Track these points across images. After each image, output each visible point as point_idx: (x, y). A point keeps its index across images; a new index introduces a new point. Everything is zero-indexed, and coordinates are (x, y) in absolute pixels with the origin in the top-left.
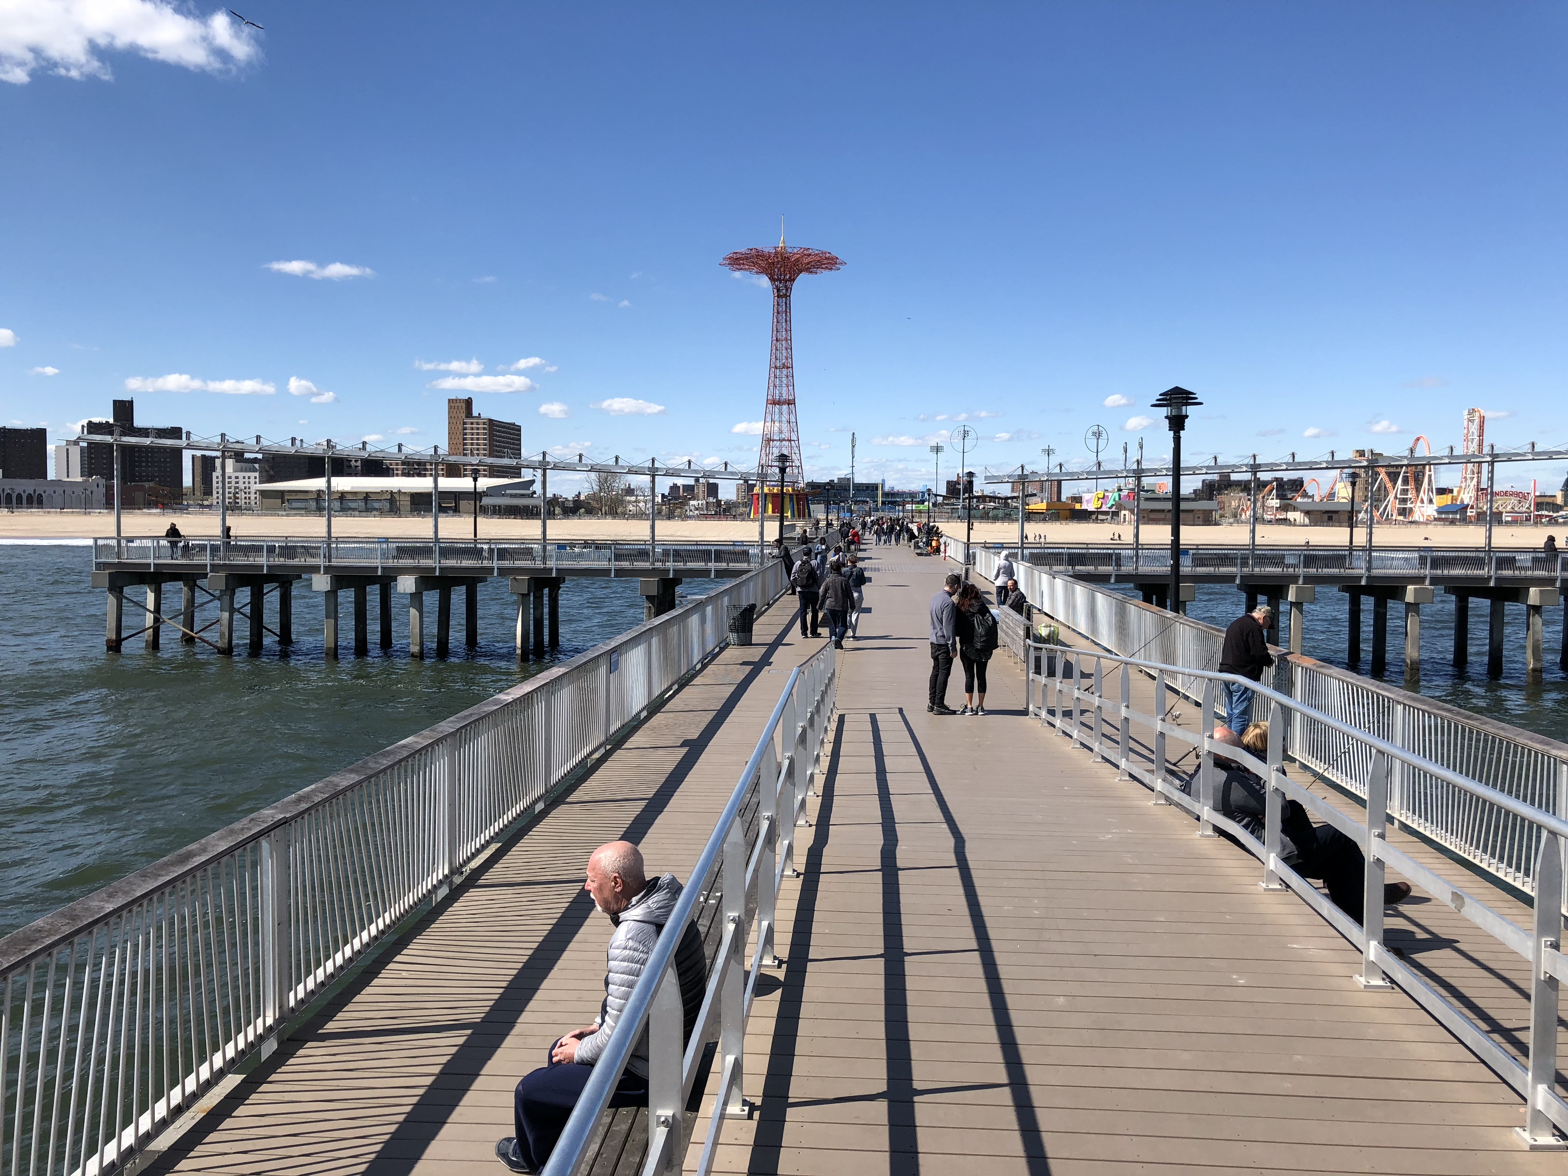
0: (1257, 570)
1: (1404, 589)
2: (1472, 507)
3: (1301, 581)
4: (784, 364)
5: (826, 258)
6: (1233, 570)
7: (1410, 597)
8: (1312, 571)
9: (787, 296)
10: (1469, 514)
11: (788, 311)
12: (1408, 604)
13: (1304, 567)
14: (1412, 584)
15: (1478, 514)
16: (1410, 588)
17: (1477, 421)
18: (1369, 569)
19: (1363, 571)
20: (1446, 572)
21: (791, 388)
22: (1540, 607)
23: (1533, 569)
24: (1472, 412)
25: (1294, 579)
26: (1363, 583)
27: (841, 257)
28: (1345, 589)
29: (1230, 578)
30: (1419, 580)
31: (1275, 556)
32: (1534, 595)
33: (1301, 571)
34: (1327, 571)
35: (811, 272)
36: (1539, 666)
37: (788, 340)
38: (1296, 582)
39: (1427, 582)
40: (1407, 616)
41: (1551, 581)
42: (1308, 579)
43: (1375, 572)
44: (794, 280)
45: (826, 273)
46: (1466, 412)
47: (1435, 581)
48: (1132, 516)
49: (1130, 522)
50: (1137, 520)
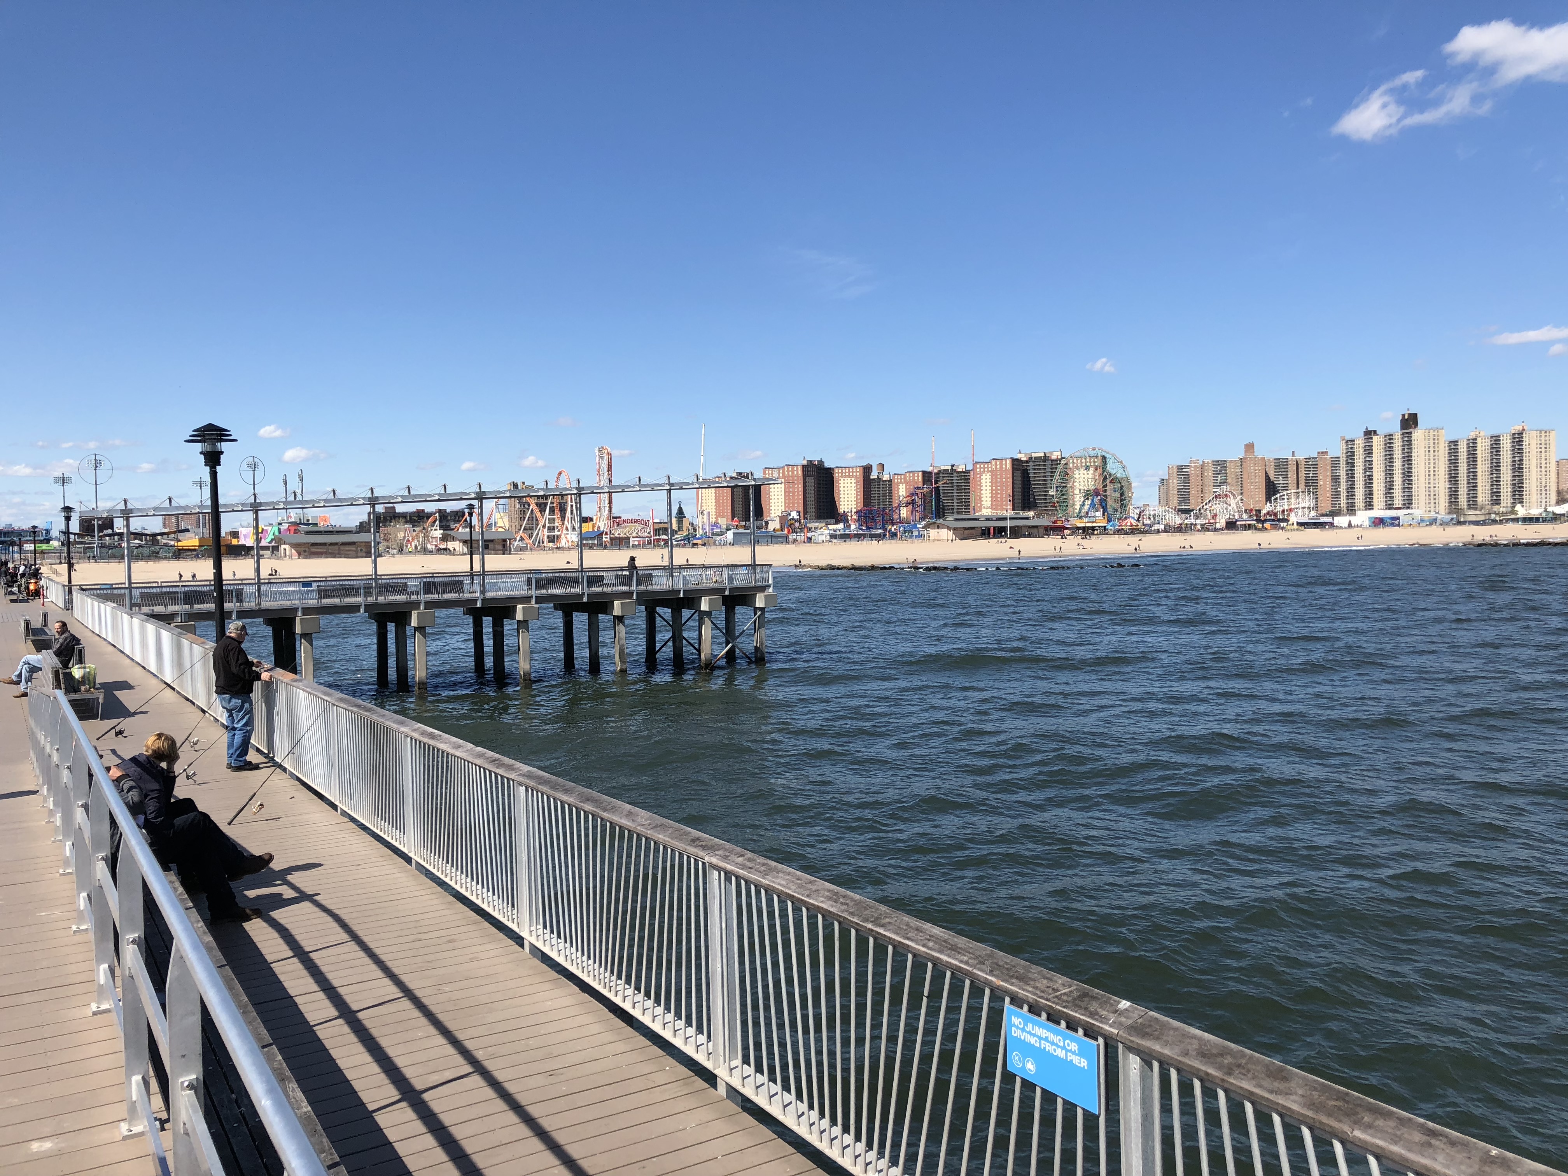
0: (381, 599)
1: (515, 608)
2: (606, 534)
3: (422, 607)
6: (360, 599)
7: (519, 616)
8: (434, 597)
10: (604, 539)
12: (518, 621)
13: (425, 594)
14: (521, 603)
15: (611, 539)
16: (519, 607)
17: (606, 458)
18: (483, 592)
19: (478, 595)
20: (549, 591)
22: (623, 617)
23: (616, 585)
24: (601, 449)
25: (416, 604)
26: (479, 605)
28: (469, 611)
29: (355, 608)
30: (526, 599)
31: (397, 585)
32: (617, 607)
33: (423, 597)
34: (447, 596)
36: (624, 666)
38: (418, 609)
39: (533, 601)
40: (519, 633)
41: (629, 595)
42: (429, 605)
43: (489, 595)
46: (597, 450)
47: (540, 599)
48: (293, 551)
49: (291, 557)
50: (299, 554)
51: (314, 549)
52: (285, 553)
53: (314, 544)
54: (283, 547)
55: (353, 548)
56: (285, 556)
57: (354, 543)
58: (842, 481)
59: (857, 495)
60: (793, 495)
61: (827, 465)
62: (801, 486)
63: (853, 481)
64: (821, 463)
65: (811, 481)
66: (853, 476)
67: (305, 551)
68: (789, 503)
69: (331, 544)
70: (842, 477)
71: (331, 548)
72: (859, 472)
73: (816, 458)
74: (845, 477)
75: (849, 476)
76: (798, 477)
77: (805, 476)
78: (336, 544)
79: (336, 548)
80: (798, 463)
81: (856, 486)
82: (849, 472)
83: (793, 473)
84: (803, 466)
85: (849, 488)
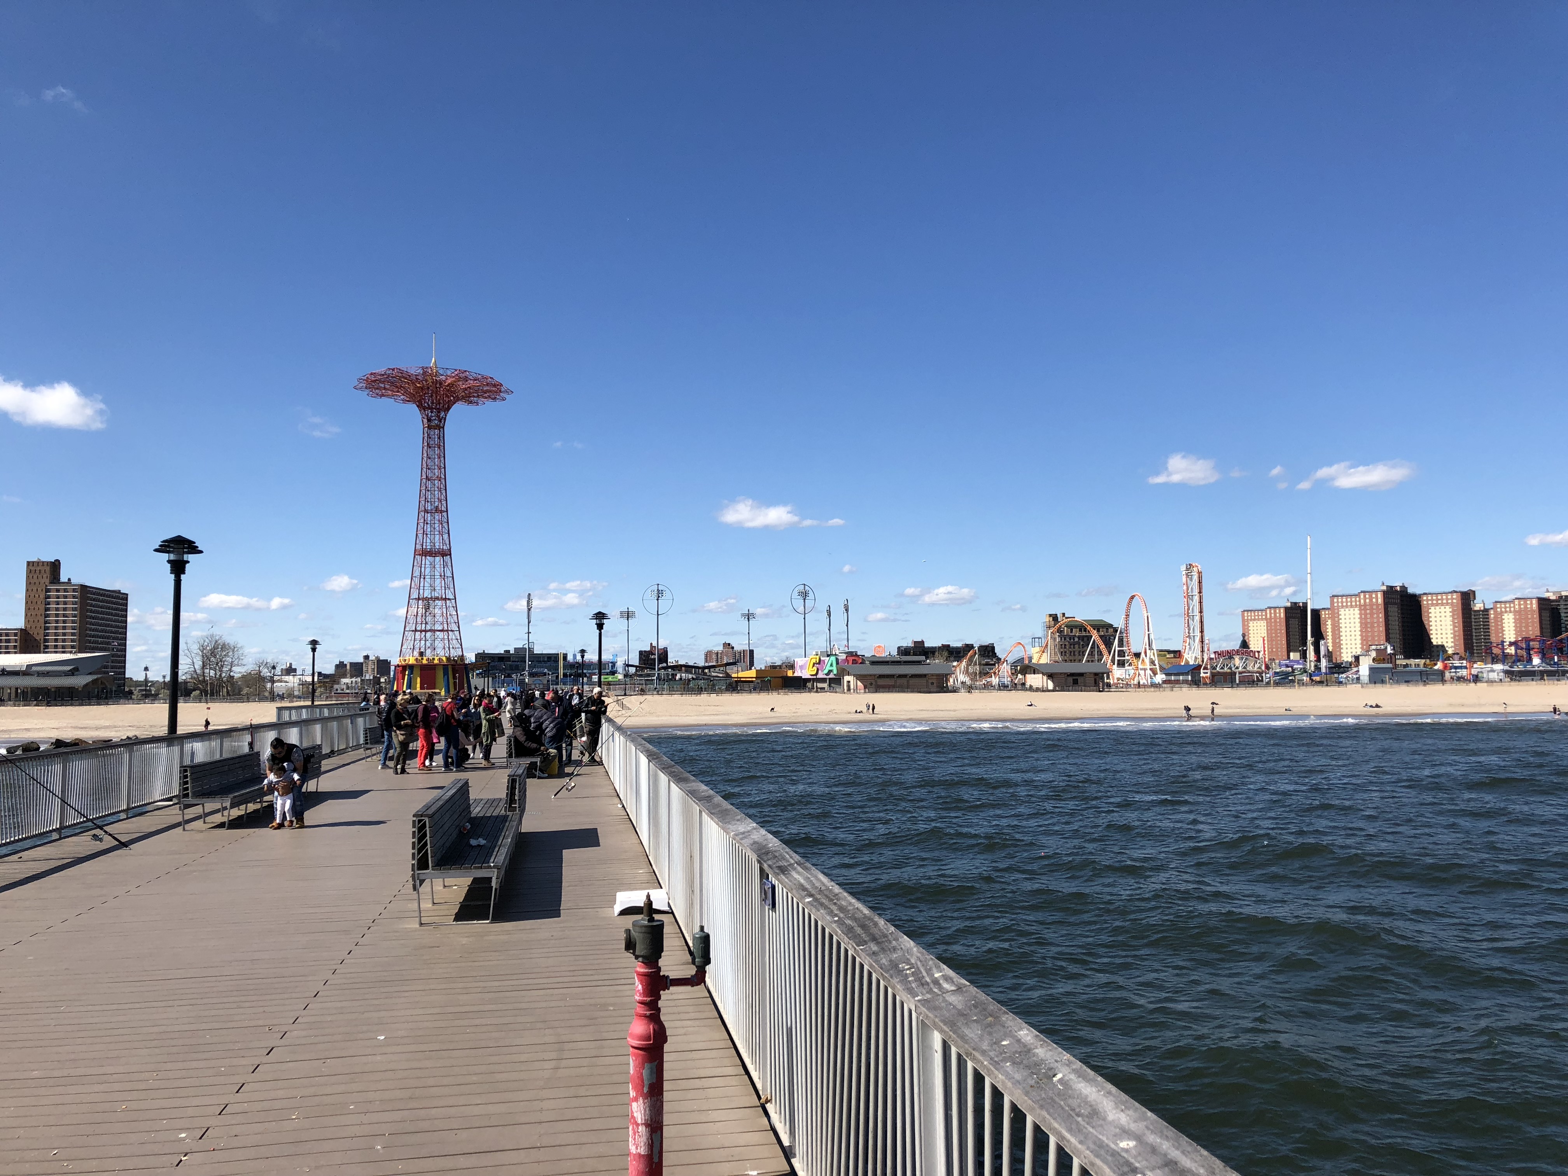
2: (1205, 668)
4: (437, 507)
5: (488, 384)
9: (440, 427)
10: (1202, 675)
11: (441, 446)
15: (1213, 675)
17: (1196, 576)
21: (446, 536)
24: (1189, 567)
27: (506, 385)
35: (471, 402)
37: (442, 479)
44: (449, 409)
45: (489, 403)
46: (1184, 568)
48: (859, 683)
49: (856, 690)
50: (865, 687)
51: (881, 682)
52: (849, 686)
53: (881, 676)
54: (847, 678)
55: (923, 681)
56: (849, 689)
57: (925, 676)
58: (1432, 610)
59: (1455, 627)
60: (1372, 627)
61: (1411, 590)
62: (1382, 615)
63: (1448, 609)
64: (1404, 588)
65: (1394, 610)
66: (1447, 604)
67: (871, 684)
68: (1367, 636)
69: (900, 676)
70: (1433, 605)
71: (900, 681)
72: (1456, 599)
73: (1397, 584)
74: (1437, 605)
75: (1442, 604)
76: (1377, 605)
77: (1386, 604)
78: (905, 676)
79: (904, 681)
80: (1377, 589)
81: (1453, 616)
82: (1442, 599)
83: (1371, 600)
84: (1384, 592)
85: (1443, 619)
